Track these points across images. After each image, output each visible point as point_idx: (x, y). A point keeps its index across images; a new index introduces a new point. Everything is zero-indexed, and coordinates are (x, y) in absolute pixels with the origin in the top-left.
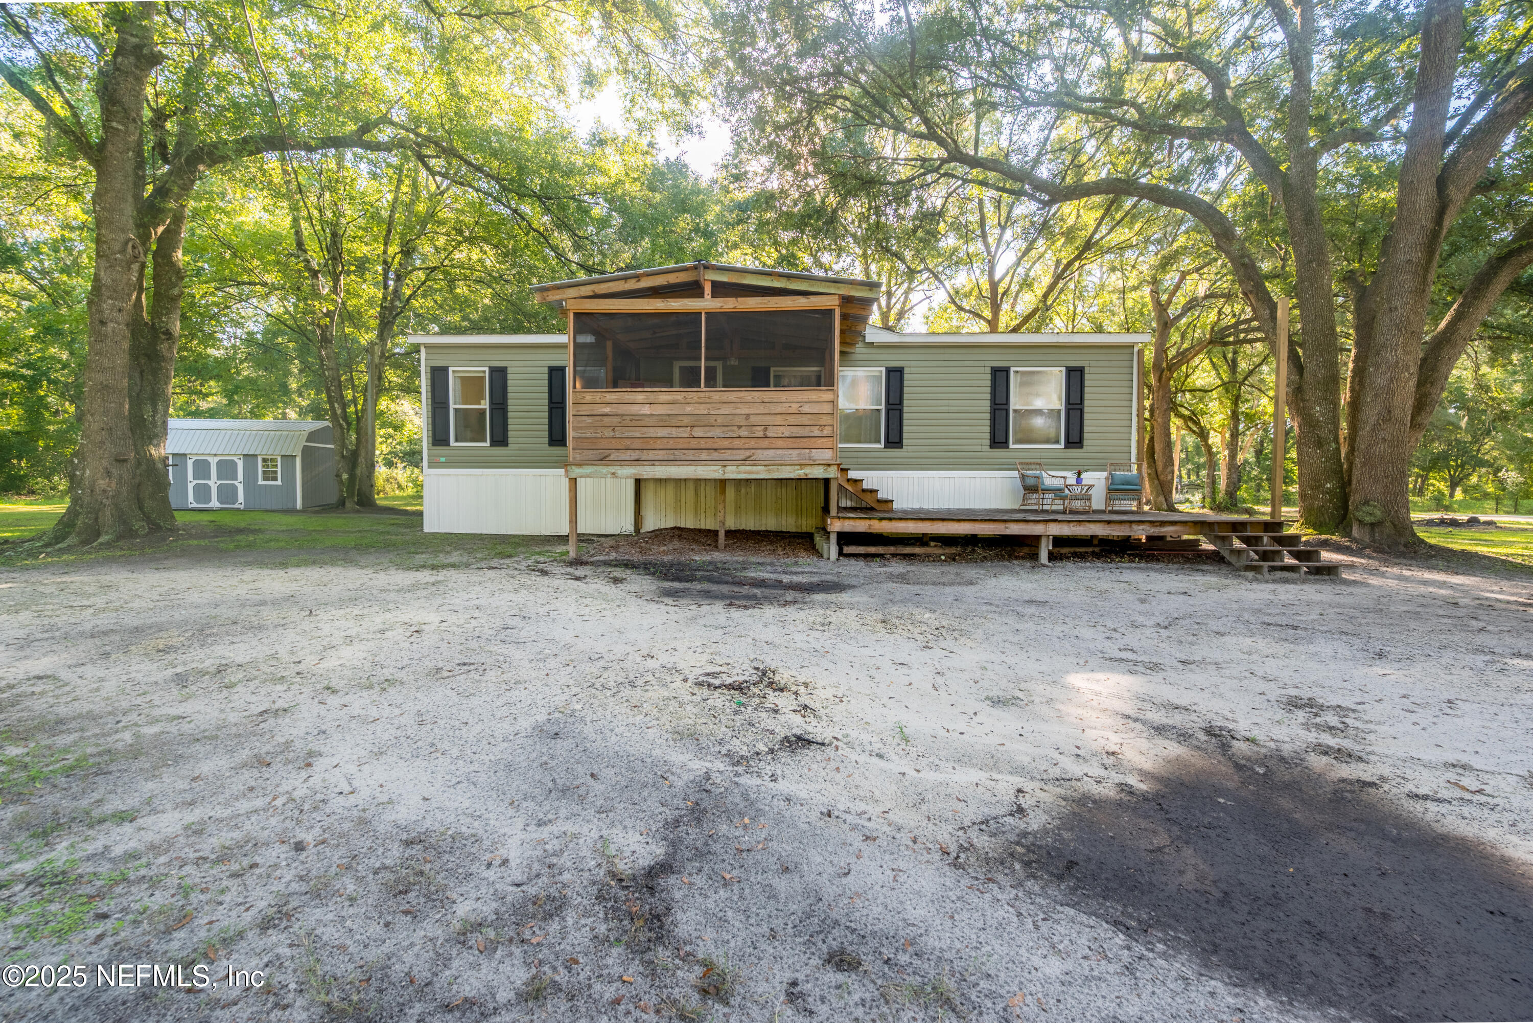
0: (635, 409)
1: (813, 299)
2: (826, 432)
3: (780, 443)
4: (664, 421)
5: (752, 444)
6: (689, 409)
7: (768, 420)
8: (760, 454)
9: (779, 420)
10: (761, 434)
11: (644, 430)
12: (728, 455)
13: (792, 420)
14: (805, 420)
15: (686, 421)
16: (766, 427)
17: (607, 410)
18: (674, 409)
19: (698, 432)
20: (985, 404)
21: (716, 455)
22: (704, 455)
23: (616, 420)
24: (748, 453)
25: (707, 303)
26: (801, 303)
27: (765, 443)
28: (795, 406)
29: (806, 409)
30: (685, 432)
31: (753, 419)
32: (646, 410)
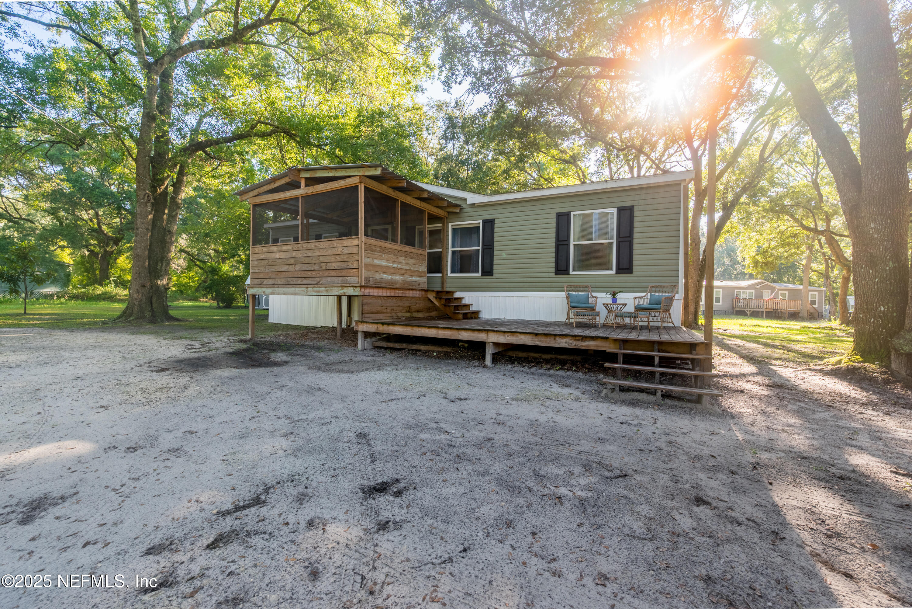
0: (273, 255)
1: (348, 180)
2: (355, 266)
3: (333, 273)
4: (284, 261)
5: (321, 274)
6: (294, 254)
7: (328, 259)
8: (324, 280)
9: (332, 259)
10: (324, 268)
11: (276, 267)
12: (310, 281)
13: (339, 258)
14: (345, 258)
15: (293, 261)
16: (327, 263)
17: (263, 257)
18: (288, 255)
19: (298, 268)
20: (552, 242)
21: (305, 282)
22: (300, 282)
23: (266, 262)
24: (318, 279)
25: (303, 191)
26: (341, 184)
27: (326, 273)
28: (340, 249)
29: (346, 251)
30: (292, 268)
31: (321, 259)
32: (277, 256)
